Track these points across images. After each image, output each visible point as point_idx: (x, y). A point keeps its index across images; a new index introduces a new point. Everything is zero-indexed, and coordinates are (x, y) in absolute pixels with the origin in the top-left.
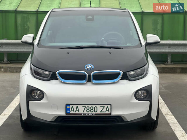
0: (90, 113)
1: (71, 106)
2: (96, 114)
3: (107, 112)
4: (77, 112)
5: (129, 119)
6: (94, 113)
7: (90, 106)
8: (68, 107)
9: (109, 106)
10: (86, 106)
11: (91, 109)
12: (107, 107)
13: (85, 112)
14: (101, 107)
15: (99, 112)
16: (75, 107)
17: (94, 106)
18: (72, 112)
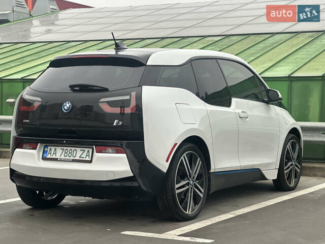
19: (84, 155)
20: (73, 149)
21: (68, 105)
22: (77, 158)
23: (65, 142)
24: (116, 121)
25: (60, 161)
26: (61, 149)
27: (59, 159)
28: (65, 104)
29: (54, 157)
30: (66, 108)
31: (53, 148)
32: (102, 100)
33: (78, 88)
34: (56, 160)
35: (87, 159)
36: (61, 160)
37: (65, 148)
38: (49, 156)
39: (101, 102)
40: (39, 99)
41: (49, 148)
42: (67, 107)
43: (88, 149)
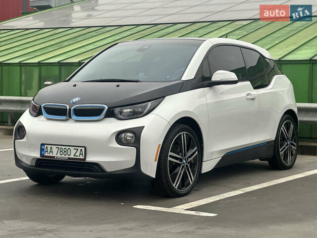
0: (63, 156)
1: (46, 146)
2: (69, 158)
3: (81, 157)
4: (51, 155)
5: (109, 169)
6: (67, 156)
7: (63, 147)
8: (43, 147)
9: (83, 149)
10: (60, 147)
11: (65, 152)
12: (81, 150)
13: (59, 155)
14: (74, 149)
15: (72, 156)
16: (49, 147)
17: (67, 148)
18: (46, 154)
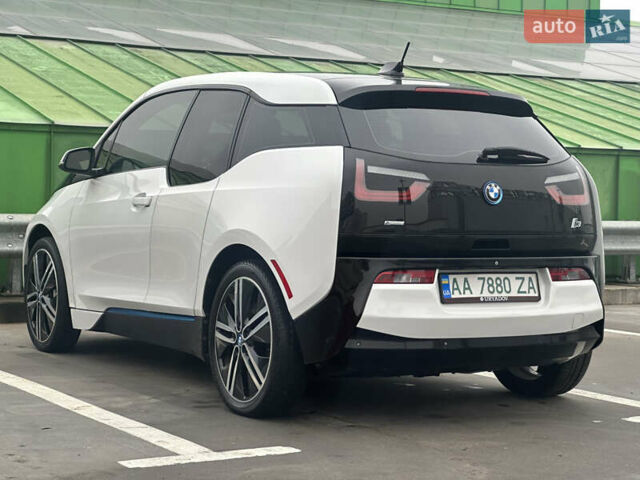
19: (525, 288)
20: (502, 276)
21: (496, 190)
22: (514, 293)
23: (497, 263)
24: (574, 220)
25: (484, 301)
26: (479, 279)
27: (482, 299)
28: (488, 187)
29: (468, 295)
30: (492, 195)
31: (460, 279)
32: (549, 180)
33: (496, 157)
34: (476, 300)
35: (532, 294)
36: (486, 301)
37: (486, 276)
38: (456, 295)
39: (548, 184)
40: (423, 177)
41: (451, 277)
42: (496, 194)
43: (530, 275)
